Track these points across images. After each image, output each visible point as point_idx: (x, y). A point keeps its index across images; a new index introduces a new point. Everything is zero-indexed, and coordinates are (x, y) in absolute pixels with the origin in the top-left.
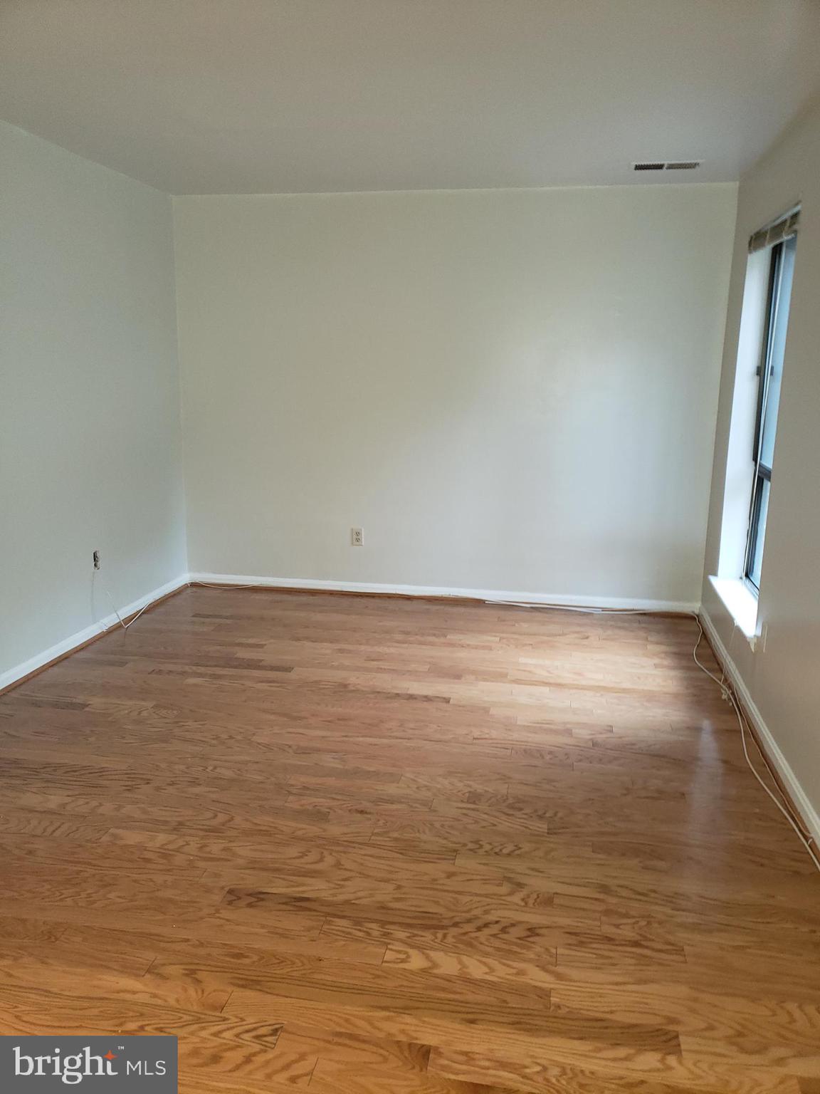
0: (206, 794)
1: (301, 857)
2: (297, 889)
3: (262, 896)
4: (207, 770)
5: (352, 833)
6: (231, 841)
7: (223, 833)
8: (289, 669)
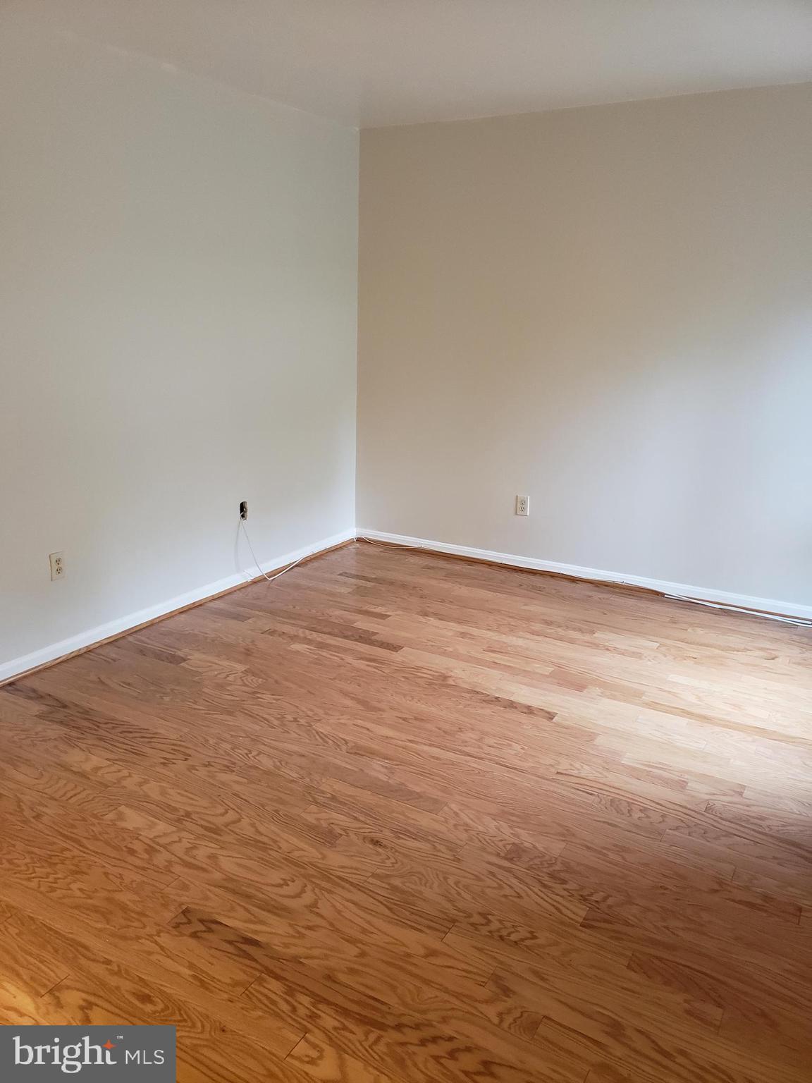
0: (232, 784)
1: (280, 886)
2: (252, 926)
3: (214, 926)
4: (249, 755)
5: (352, 868)
8: (395, 648)
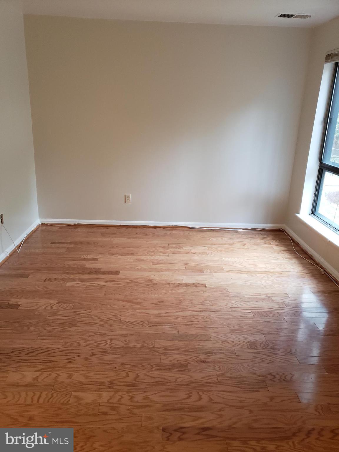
0: (115, 359)
1: (188, 398)
2: (199, 422)
3: (183, 430)
4: (107, 343)
6: (145, 392)
7: (138, 386)
8: (117, 273)
